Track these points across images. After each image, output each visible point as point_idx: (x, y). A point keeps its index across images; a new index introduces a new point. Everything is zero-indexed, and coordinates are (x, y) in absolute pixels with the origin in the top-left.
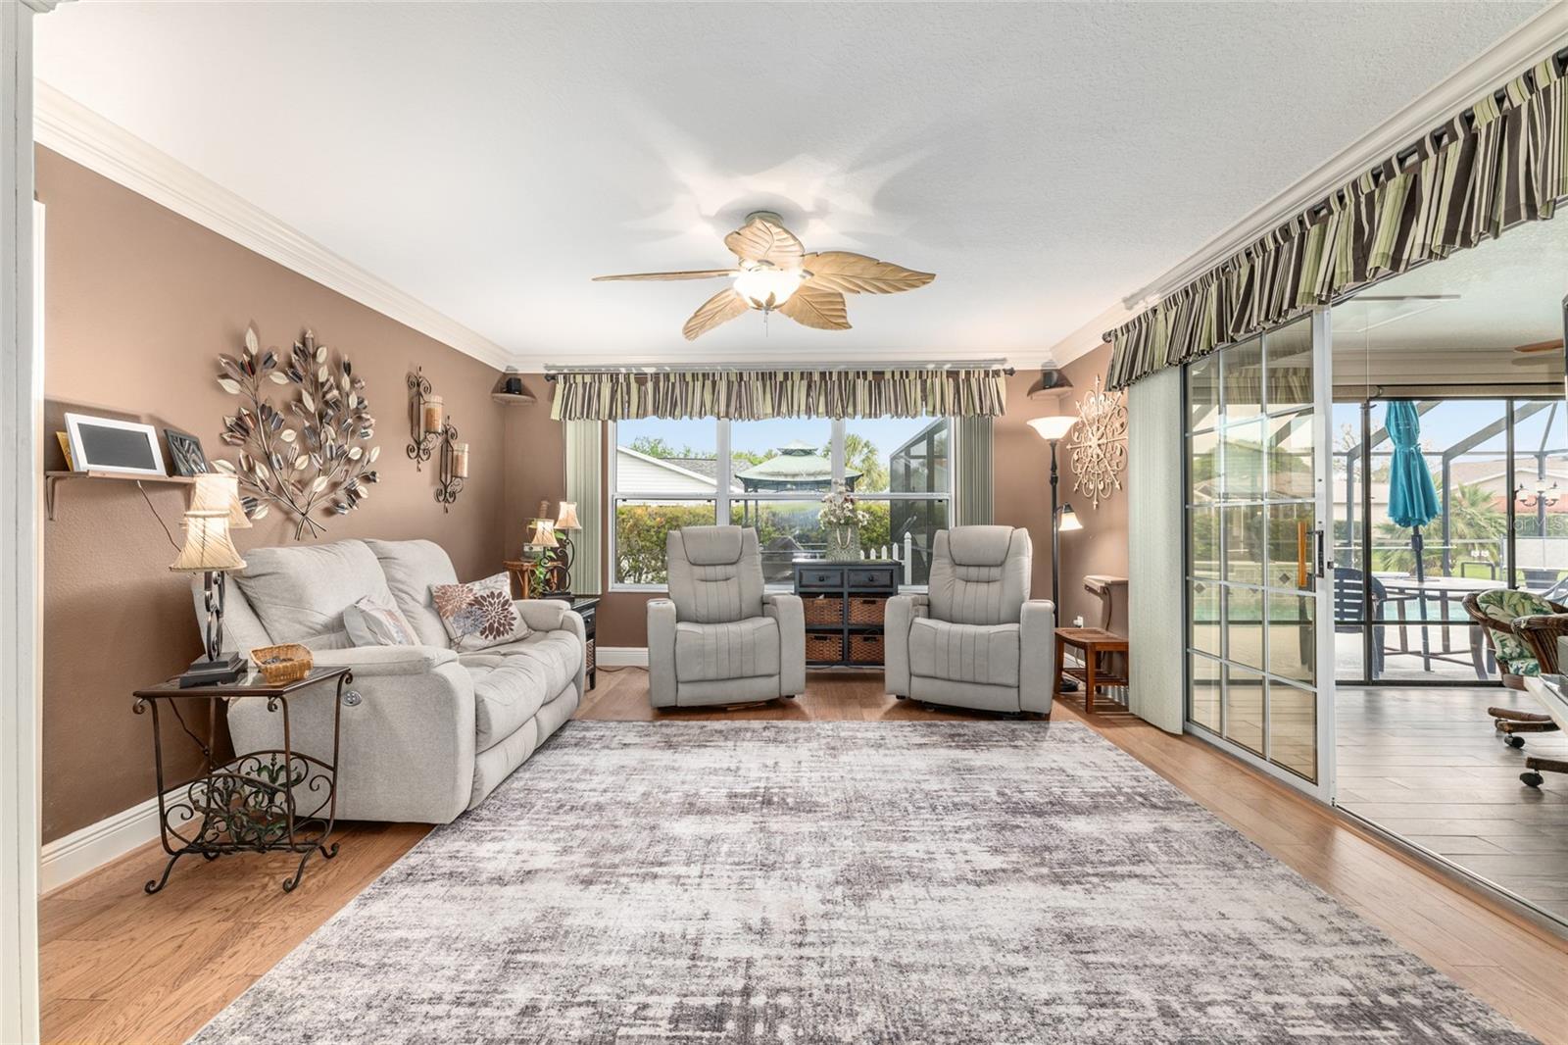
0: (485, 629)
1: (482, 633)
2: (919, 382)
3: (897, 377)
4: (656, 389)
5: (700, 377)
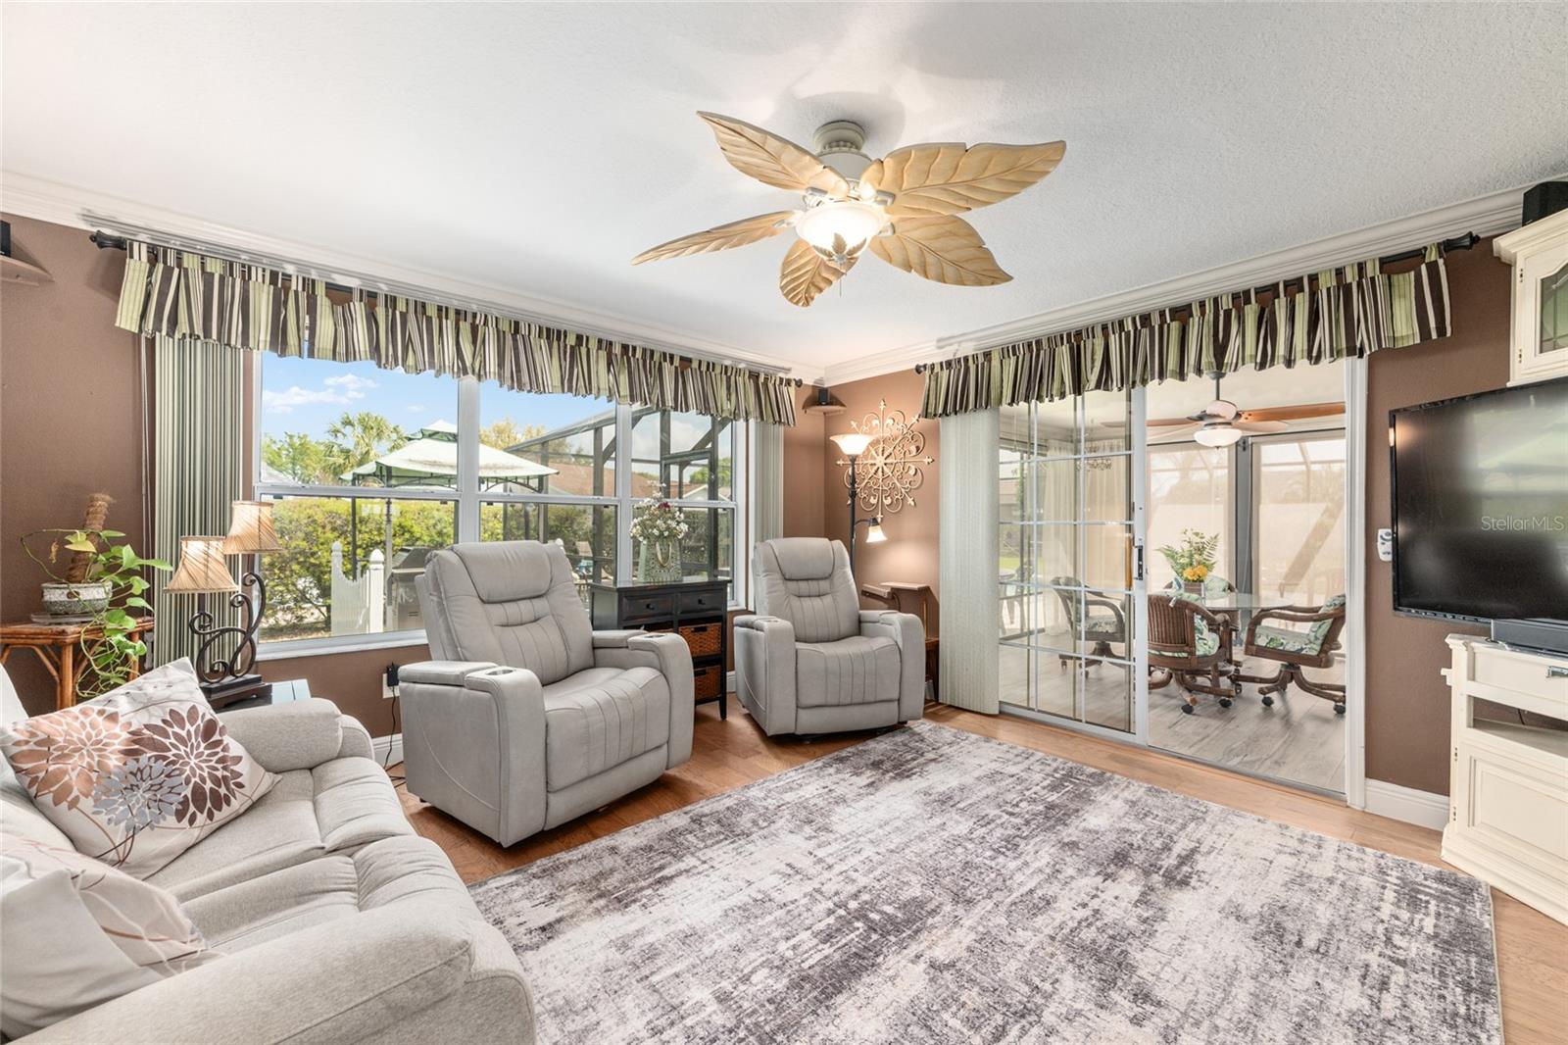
0: (185, 803)
1: (180, 815)
2: (724, 377)
3: (704, 368)
4: (371, 317)
5: (452, 314)
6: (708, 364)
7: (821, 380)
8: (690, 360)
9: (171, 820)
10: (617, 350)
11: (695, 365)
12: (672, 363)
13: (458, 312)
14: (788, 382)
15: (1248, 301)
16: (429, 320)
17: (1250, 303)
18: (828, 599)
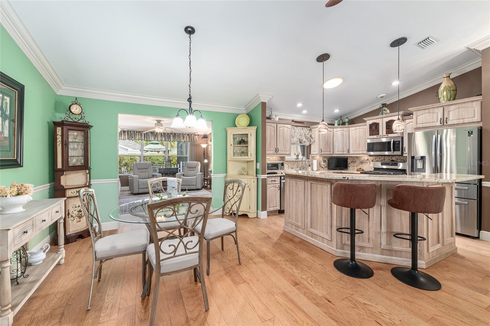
3: (178, 135)
4: (128, 134)
5: (138, 132)
8: (175, 134)
10: (163, 134)
11: (177, 134)
12: (172, 135)
14: (196, 135)
18: (194, 171)
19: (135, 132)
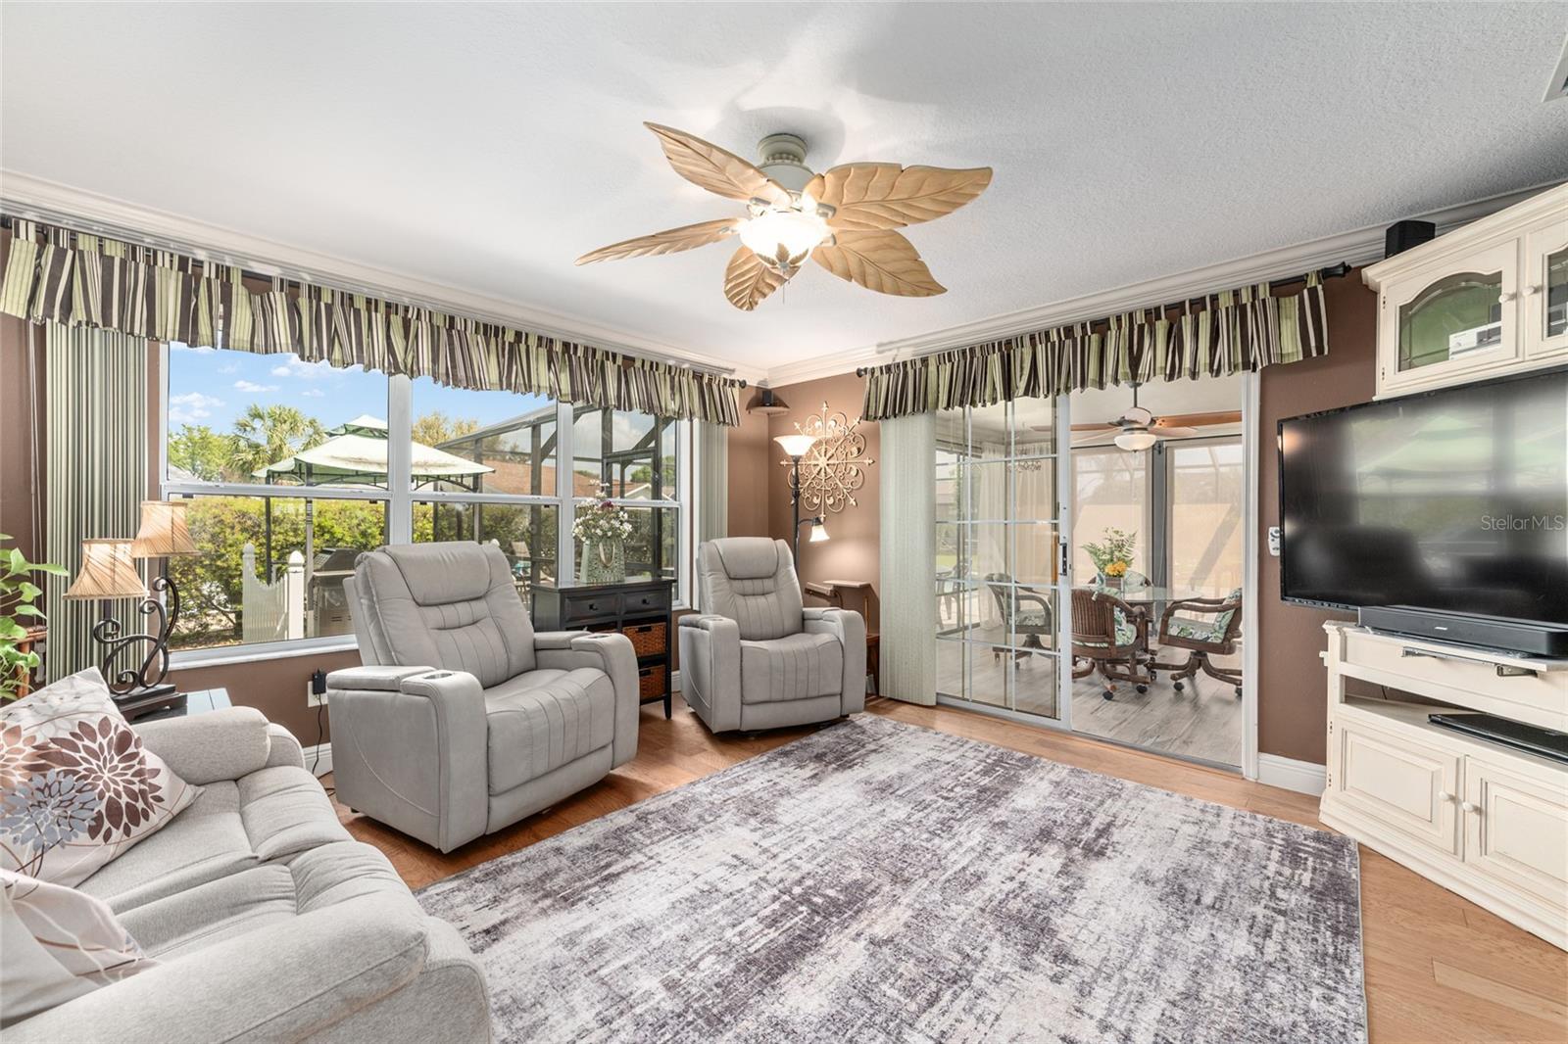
0: (99, 819)
1: (93, 832)
2: (668, 377)
3: (647, 368)
4: (293, 308)
5: (382, 308)
6: (652, 363)
7: (765, 381)
8: (633, 360)
9: (84, 837)
10: (558, 348)
11: (638, 364)
12: (614, 362)
13: (388, 305)
14: (732, 383)
15: (1158, 318)
16: (357, 312)
17: (1160, 319)
18: (772, 598)
19: (360, 304)
